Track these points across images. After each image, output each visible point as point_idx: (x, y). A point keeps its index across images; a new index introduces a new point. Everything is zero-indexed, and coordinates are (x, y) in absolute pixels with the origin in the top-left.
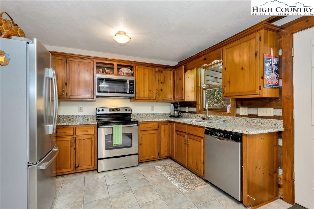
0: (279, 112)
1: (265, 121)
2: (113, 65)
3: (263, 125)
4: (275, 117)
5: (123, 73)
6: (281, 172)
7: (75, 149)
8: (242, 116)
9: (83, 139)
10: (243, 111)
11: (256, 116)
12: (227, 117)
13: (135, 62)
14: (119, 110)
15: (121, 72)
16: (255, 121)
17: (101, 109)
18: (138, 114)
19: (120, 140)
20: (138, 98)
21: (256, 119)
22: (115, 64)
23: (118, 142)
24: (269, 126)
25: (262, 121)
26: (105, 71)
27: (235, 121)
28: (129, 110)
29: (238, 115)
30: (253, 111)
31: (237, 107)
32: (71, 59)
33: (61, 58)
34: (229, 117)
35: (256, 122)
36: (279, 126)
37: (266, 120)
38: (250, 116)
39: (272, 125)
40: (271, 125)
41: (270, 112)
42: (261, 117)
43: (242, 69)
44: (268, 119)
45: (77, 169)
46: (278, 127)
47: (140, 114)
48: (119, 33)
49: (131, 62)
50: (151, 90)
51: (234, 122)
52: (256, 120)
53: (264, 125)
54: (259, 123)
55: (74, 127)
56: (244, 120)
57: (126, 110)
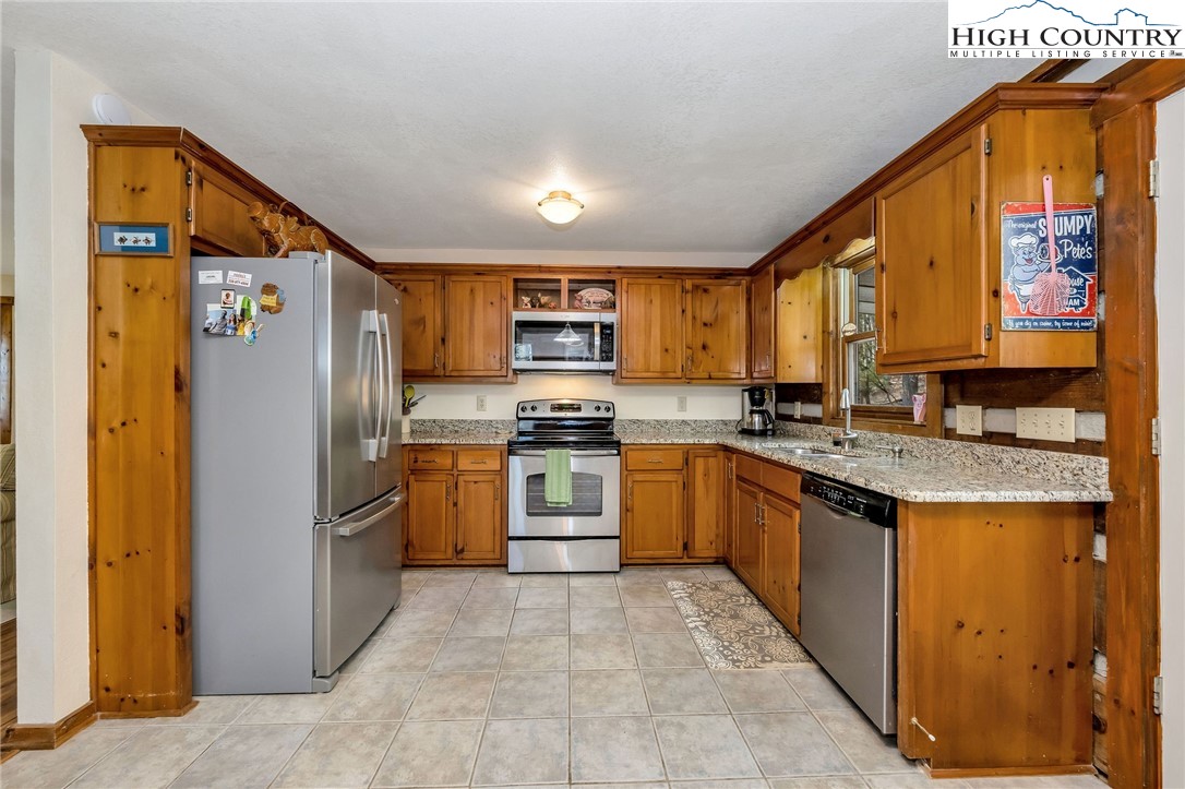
0: (1094, 427)
1: (1040, 460)
2: (559, 281)
3: (1031, 476)
4: (1081, 446)
5: (589, 302)
6: (1101, 665)
7: (455, 504)
8: (962, 438)
9: (475, 482)
10: (967, 418)
11: (1010, 440)
12: (913, 438)
13: (619, 268)
14: (579, 409)
15: (580, 301)
16: (1003, 456)
17: (529, 406)
18: (634, 422)
19: (563, 493)
20: (629, 375)
21: (1008, 448)
22: (564, 278)
23: (559, 496)
24: (1052, 479)
25: (1027, 458)
26: (539, 301)
27: (938, 455)
28: (608, 409)
29: (949, 434)
30: (999, 420)
31: (948, 404)
32: (454, 278)
33: (432, 277)
34: (918, 438)
35: (1007, 462)
36: (1094, 481)
37: (1044, 457)
38: (989, 437)
39: (1067, 475)
40: (1063, 478)
41: (1059, 422)
42: (1029, 443)
43: (931, 264)
44: (1050, 453)
45: (460, 556)
46: (1088, 485)
47: (642, 422)
48: (552, 195)
49: (609, 270)
50: (669, 348)
51: (933, 459)
52: (1008, 454)
53: (1037, 476)
54: (1018, 466)
55: (454, 448)
56: (967, 451)
57: (598, 408)
